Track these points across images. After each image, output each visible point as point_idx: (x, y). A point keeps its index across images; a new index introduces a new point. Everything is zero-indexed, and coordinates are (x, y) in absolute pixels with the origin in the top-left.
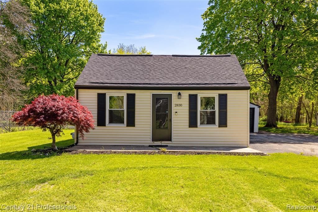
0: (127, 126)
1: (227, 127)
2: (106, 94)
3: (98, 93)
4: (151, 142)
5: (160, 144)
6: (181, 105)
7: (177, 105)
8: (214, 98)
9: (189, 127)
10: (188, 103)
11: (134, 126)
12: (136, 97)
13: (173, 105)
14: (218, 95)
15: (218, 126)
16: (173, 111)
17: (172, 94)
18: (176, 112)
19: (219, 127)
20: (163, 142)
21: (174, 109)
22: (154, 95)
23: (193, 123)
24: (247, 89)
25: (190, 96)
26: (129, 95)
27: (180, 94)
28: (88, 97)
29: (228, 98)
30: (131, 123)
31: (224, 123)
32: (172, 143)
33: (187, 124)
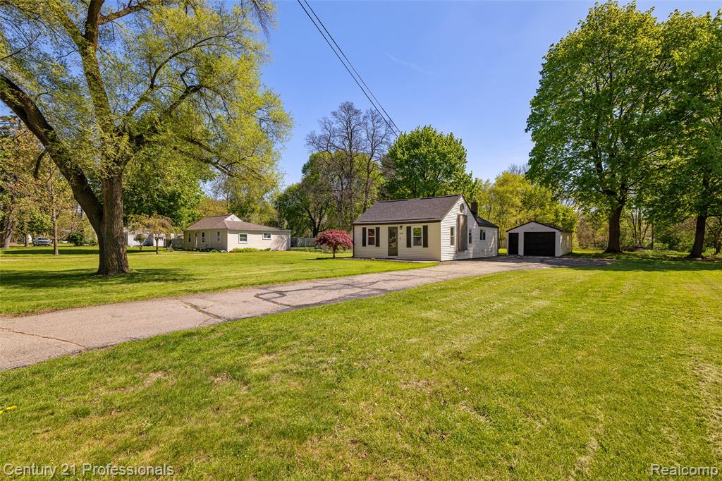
0: (376, 246)
1: (428, 247)
2: (366, 228)
4: (387, 256)
5: (392, 257)
7: (401, 233)
8: (420, 229)
10: (406, 232)
12: (380, 229)
13: (398, 234)
14: (422, 226)
15: (423, 247)
18: (400, 238)
22: (389, 228)
23: (409, 245)
24: (439, 221)
25: (407, 227)
26: (377, 228)
27: (401, 227)
28: (359, 230)
29: (429, 228)
30: (378, 245)
31: (426, 245)
32: (398, 257)
33: (406, 245)
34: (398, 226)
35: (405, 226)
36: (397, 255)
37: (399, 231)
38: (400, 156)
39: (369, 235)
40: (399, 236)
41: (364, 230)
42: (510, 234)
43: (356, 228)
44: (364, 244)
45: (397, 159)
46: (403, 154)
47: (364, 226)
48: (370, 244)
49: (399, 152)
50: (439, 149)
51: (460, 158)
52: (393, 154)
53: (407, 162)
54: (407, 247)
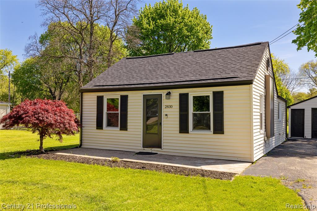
0: (121, 130)
1: (223, 134)
2: (103, 96)
3: (97, 96)
4: (140, 148)
5: (150, 151)
6: (171, 107)
7: (167, 107)
8: (208, 97)
10: (178, 104)
11: (127, 130)
12: (129, 98)
13: (163, 107)
14: (212, 92)
15: (212, 132)
16: (163, 114)
17: (161, 94)
18: (166, 115)
19: (214, 133)
20: (153, 149)
22: (144, 96)
23: (184, 129)
24: (250, 82)
25: (181, 95)
26: (122, 97)
27: (169, 94)
28: (90, 100)
29: (225, 95)
30: (124, 127)
31: (219, 129)
32: (162, 150)
33: (178, 129)
34: (164, 92)
35: (176, 93)
36: (160, 146)
37: (165, 102)
38: (145, 26)
39: (109, 109)
40: (164, 111)
41: (100, 100)
42: (292, 109)
43: (86, 96)
44: (99, 126)
45: (142, 28)
46: (149, 24)
47: (100, 94)
48: (109, 124)
49: (145, 21)
50: (186, 21)
51: (206, 33)
52: (139, 24)
53: (153, 32)
54: (180, 132)
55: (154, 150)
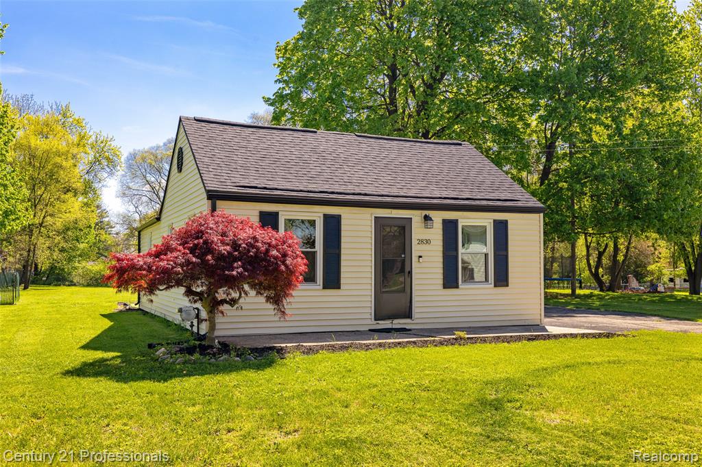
0: (325, 287)
1: (507, 285)
2: (278, 213)
3: (260, 212)
4: (368, 321)
5: (390, 326)
6: (428, 242)
7: (421, 242)
8: (485, 227)
9: (444, 288)
10: (440, 237)
11: (339, 288)
12: (343, 222)
13: (414, 242)
14: (492, 221)
15: (493, 285)
16: (415, 255)
17: (411, 218)
18: (420, 257)
19: (495, 286)
20: (396, 321)
21: (416, 249)
22: (376, 220)
23: (451, 279)
25: (445, 223)
26: (327, 217)
29: (510, 228)
30: (333, 281)
31: (503, 278)
32: (413, 322)
33: (441, 282)
34: (416, 216)
35: (438, 217)
36: (409, 315)
37: (418, 231)
47: (269, 207)
54: (445, 287)
55: (398, 323)
